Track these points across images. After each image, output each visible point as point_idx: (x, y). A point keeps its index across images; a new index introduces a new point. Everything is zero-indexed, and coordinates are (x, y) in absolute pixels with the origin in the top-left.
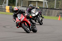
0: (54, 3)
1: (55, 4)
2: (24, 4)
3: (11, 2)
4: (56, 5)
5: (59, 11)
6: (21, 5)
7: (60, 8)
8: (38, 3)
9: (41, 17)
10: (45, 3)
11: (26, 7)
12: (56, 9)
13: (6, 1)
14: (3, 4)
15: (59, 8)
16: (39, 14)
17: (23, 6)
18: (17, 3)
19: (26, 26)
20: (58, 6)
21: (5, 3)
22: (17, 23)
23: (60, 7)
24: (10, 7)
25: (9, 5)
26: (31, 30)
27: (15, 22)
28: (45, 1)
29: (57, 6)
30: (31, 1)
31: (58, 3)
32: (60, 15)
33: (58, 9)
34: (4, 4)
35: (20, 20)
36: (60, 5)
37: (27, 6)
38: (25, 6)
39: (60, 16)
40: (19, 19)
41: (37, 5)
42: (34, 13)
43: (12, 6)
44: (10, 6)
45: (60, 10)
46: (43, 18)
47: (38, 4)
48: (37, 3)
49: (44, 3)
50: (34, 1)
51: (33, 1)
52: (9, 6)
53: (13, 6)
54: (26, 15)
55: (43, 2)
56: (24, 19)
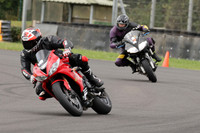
0: (150, 11)
1: (152, 13)
2: (49, 14)
3: (8, 7)
4: (156, 18)
5: (163, 35)
7: (168, 27)
9: (154, 57)
10: (119, 9)
11: (55, 23)
12: (155, 31)
15: (164, 28)
16: (148, 48)
17: (48, 20)
19: (69, 92)
20: (163, 19)
22: (35, 82)
23: (167, 23)
24: (3, 24)
27: (28, 78)
28: (119, 5)
29: (159, 20)
31: (161, 12)
32: (170, 51)
33: (162, 31)
36: (167, 18)
37: (60, 20)
38: (53, 20)
39: (167, 53)
44: (4, 19)
45: (169, 32)
46: (158, 60)
47: (94, 14)
48: (92, 9)
49: (115, 10)
51: (79, 5)
52: (0, 22)
53: (14, 20)
55: (111, 7)
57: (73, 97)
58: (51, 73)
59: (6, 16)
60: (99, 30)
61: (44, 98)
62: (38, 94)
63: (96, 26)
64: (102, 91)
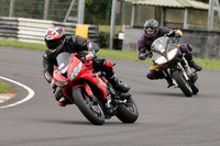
2: (139, 17)
3: (95, 10)
6: (128, 23)
8: (189, 13)
9: (192, 65)
10: (216, 13)
13: (76, 7)
14: (68, 17)
16: (180, 57)
18: (117, 15)
19: (91, 98)
21: (74, 13)
24: (90, 29)
25: (86, 22)
26: (108, 115)
27: (49, 81)
28: (215, 8)
30: (165, 8)
34: (70, 19)
35: (65, 75)
40: (64, 71)
41: (188, 23)
42: (162, 51)
43: (97, 24)
44: (91, 23)
46: (198, 69)
47: (189, 17)
48: (186, 12)
49: (211, 14)
50: (177, 8)
52: (87, 26)
54: (90, 55)
55: (207, 10)
56: (80, 74)
57: (95, 104)
58: (72, 77)
59: (94, 20)
60: (193, 35)
61: (63, 104)
62: (58, 99)
63: (190, 31)
64: (128, 98)
